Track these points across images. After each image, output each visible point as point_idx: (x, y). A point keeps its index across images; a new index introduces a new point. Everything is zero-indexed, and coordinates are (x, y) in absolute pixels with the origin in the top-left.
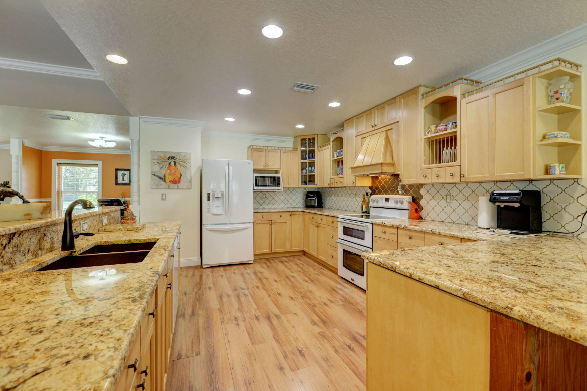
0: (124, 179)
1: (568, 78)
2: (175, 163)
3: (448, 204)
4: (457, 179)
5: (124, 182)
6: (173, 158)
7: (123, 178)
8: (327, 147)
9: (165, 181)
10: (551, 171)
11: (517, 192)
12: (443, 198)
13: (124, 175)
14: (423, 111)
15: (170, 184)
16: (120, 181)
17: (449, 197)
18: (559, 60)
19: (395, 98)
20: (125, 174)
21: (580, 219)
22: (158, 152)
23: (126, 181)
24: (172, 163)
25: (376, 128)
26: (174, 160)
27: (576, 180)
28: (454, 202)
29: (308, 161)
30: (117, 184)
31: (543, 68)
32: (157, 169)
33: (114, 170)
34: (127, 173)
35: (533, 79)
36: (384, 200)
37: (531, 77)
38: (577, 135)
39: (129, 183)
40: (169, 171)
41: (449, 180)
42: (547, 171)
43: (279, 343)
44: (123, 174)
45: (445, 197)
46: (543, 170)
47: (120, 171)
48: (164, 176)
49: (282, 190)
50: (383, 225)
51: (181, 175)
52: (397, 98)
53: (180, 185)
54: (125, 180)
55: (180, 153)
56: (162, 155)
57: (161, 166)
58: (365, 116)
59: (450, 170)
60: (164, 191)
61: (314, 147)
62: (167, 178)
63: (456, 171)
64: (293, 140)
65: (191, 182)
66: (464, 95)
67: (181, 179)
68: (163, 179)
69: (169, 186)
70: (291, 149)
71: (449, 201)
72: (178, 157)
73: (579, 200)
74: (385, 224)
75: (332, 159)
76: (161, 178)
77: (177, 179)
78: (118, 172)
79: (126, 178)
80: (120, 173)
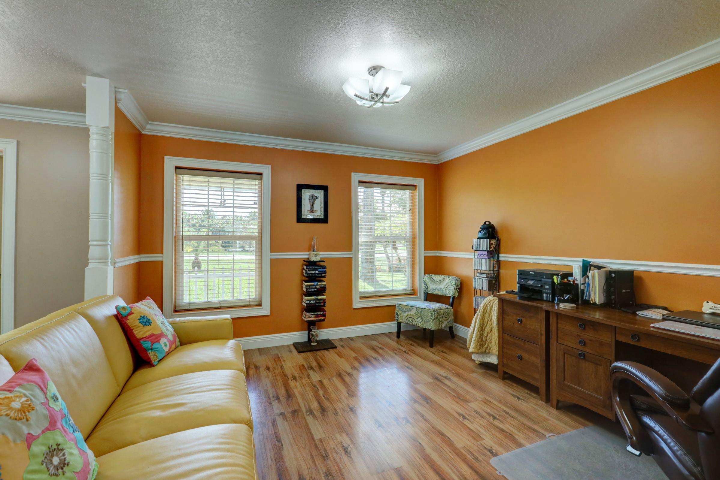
0: (314, 209)
7: (312, 206)
13: (313, 199)
16: (306, 214)
20: (316, 198)
23: (319, 212)
30: (300, 219)
33: (295, 186)
34: (320, 194)
39: (322, 217)
44: (312, 196)
47: (307, 190)
54: (316, 211)
78: (303, 191)
79: (319, 206)
80: (306, 194)
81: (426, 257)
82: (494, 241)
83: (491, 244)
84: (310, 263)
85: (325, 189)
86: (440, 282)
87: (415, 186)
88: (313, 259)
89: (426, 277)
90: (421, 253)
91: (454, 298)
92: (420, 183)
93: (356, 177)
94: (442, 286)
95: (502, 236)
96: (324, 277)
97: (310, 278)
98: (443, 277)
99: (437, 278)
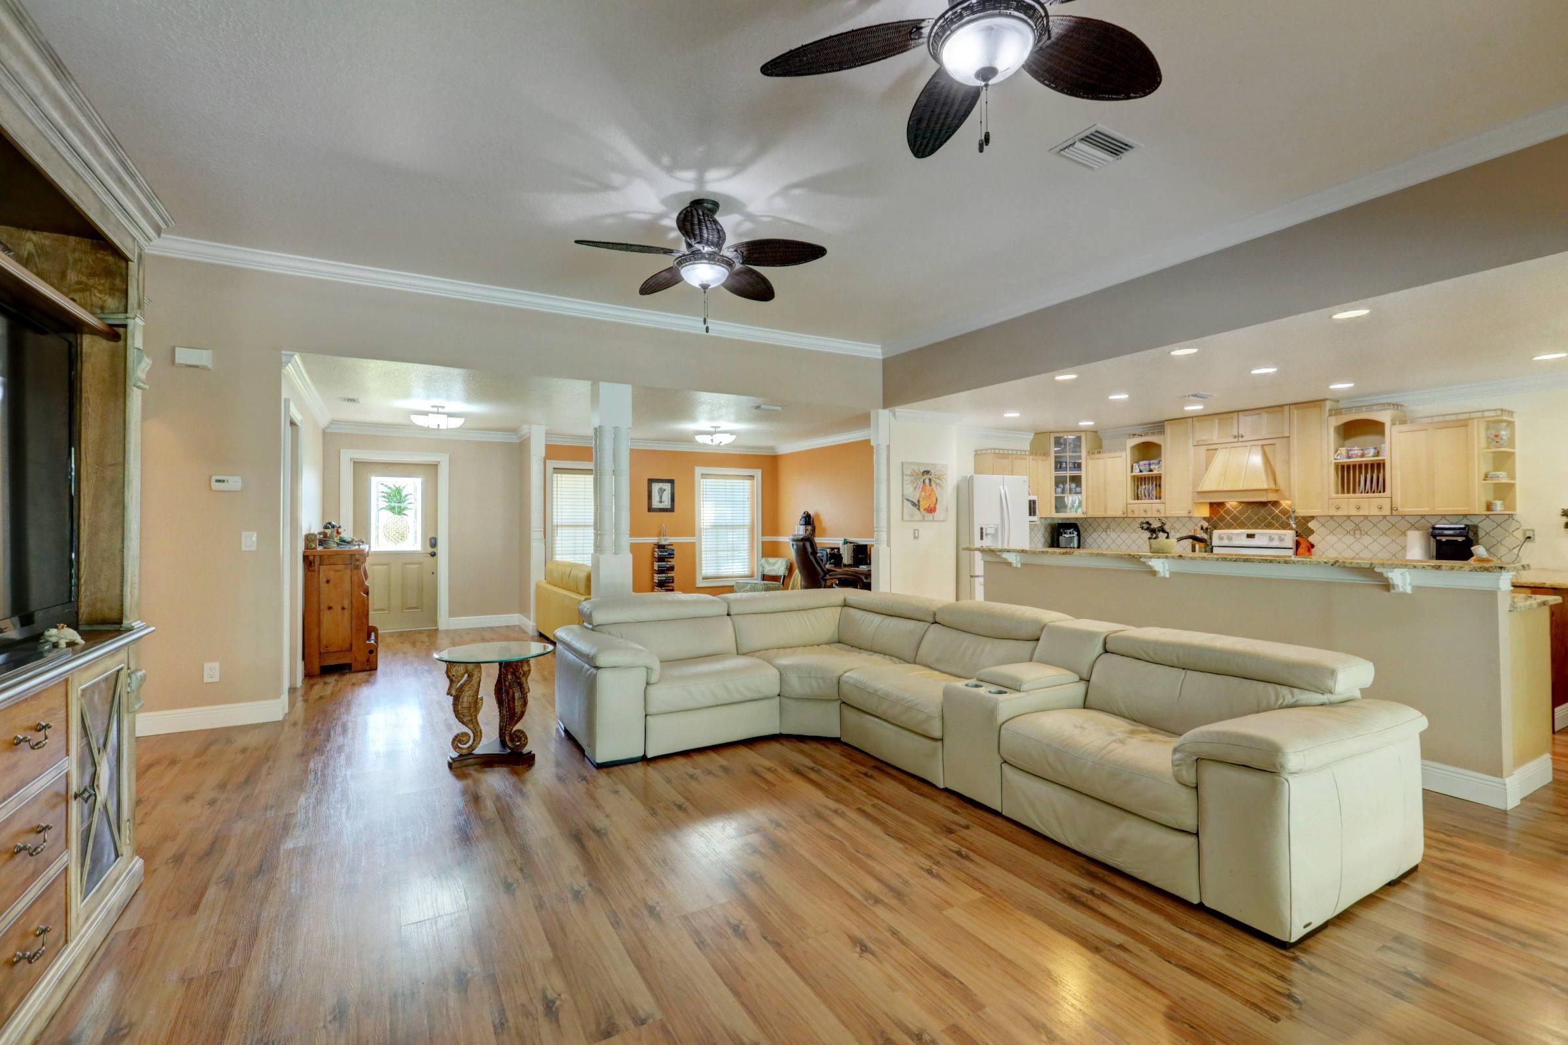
1: (1505, 424)
2: (930, 480)
3: (1357, 540)
4: (1387, 512)
5: (662, 506)
6: (927, 472)
7: (661, 498)
8: (1118, 454)
9: (919, 509)
10: (1493, 507)
11: (1463, 526)
13: (662, 491)
14: (1332, 431)
15: (925, 513)
16: (656, 504)
17: (1358, 532)
18: (1502, 410)
19: (1282, 406)
21: (1516, 551)
22: (911, 463)
23: (667, 503)
24: (927, 481)
25: (1241, 439)
26: (928, 476)
27: (1511, 516)
28: (1366, 537)
29: (1068, 473)
30: (650, 509)
31: (1487, 414)
32: (909, 490)
33: (646, 481)
34: (667, 486)
35: (1478, 422)
36: (1245, 536)
37: (1475, 421)
38: (1512, 476)
39: (669, 507)
40: (923, 494)
41: (1375, 512)
42: (1489, 507)
44: (661, 489)
45: (1352, 532)
46: (1484, 506)
47: (657, 484)
48: (919, 501)
49: (1038, 523)
51: (937, 500)
52: (1286, 408)
53: (935, 514)
55: (935, 464)
56: (916, 469)
57: (915, 485)
58: (1217, 421)
59: (1379, 502)
60: (917, 525)
61: (1080, 452)
62: (921, 503)
63: (1386, 504)
64: (1031, 437)
65: (947, 510)
66: (1393, 424)
67: (937, 506)
68: (916, 505)
69: (924, 517)
70: (1027, 453)
71: (1358, 536)
72: (932, 471)
73: (1514, 533)
75: (1129, 475)
76: (914, 504)
77: (932, 506)
78: (653, 484)
79: (666, 497)
80: (656, 487)
81: (763, 542)
82: (809, 528)
83: (806, 530)
84: (661, 547)
85: (671, 482)
86: (774, 564)
87: (753, 476)
88: (663, 543)
89: (763, 561)
90: (759, 538)
91: (784, 576)
92: (758, 473)
93: (699, 470)
94: (776, 567)
95: (816, 523)
96: (673, 558)
97: (661, 559)
98: (776, 559)
99: (772, 560)
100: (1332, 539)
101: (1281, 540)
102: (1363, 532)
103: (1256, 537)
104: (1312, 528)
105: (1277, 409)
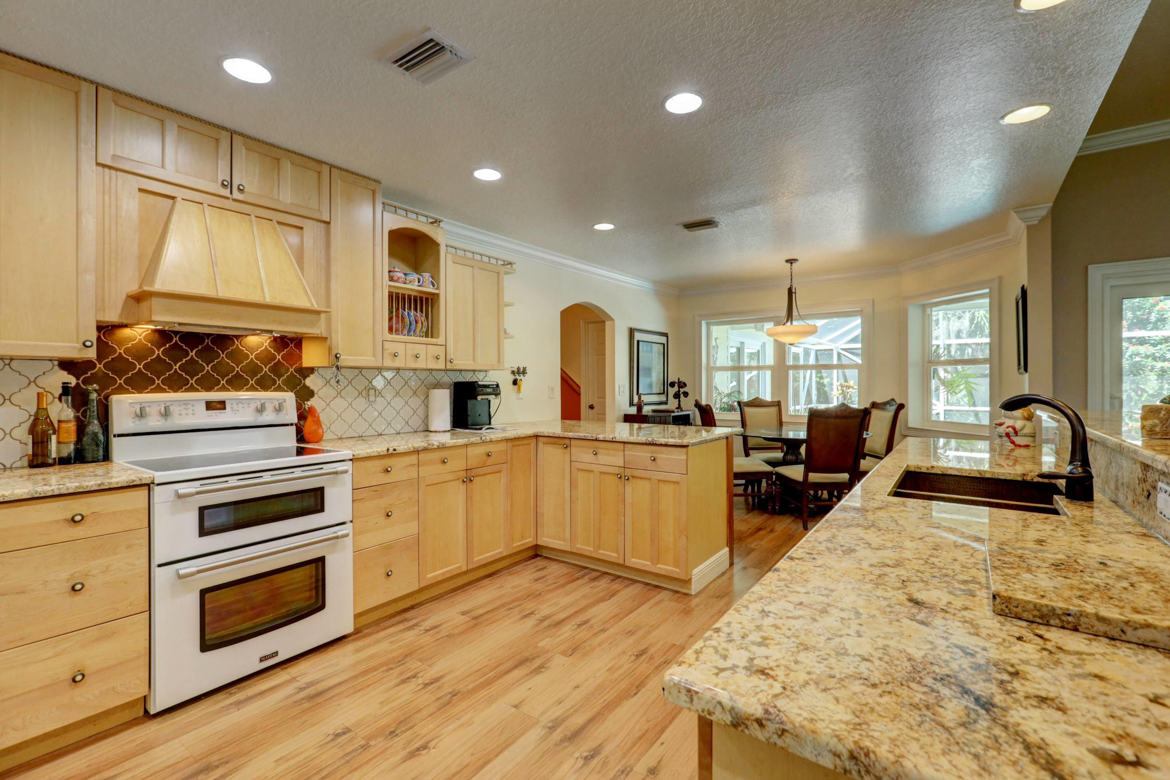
3: (371, 403)
12: (360, 393)
14: (386, 234)
17: (372, 392)
28: (379, 399)
36: (203, 406)
43: (643, 681)
45: (364, 393)
50: (392, 454)
52: (326, 169)
59: (435, 350)
71: (372, 398)
74: (395, 450)
100: (339, 404)
101: (279, 409)
102: (377, 393)
103: (228, 406)
104: (312, 387)
105: (312, 164)
